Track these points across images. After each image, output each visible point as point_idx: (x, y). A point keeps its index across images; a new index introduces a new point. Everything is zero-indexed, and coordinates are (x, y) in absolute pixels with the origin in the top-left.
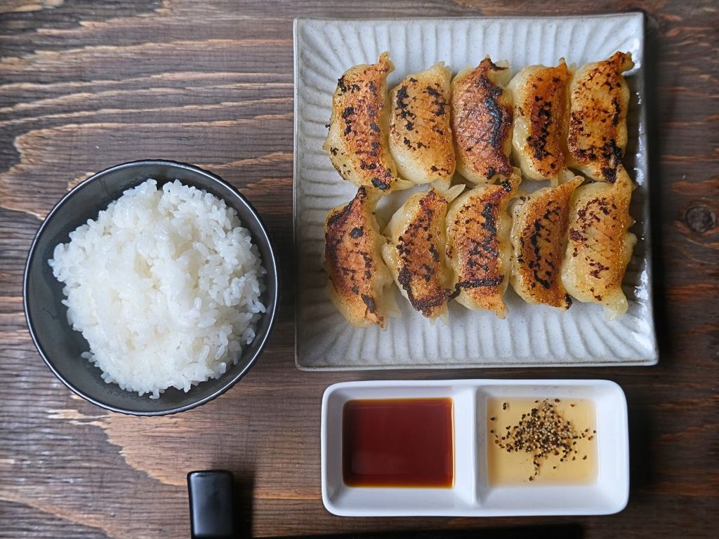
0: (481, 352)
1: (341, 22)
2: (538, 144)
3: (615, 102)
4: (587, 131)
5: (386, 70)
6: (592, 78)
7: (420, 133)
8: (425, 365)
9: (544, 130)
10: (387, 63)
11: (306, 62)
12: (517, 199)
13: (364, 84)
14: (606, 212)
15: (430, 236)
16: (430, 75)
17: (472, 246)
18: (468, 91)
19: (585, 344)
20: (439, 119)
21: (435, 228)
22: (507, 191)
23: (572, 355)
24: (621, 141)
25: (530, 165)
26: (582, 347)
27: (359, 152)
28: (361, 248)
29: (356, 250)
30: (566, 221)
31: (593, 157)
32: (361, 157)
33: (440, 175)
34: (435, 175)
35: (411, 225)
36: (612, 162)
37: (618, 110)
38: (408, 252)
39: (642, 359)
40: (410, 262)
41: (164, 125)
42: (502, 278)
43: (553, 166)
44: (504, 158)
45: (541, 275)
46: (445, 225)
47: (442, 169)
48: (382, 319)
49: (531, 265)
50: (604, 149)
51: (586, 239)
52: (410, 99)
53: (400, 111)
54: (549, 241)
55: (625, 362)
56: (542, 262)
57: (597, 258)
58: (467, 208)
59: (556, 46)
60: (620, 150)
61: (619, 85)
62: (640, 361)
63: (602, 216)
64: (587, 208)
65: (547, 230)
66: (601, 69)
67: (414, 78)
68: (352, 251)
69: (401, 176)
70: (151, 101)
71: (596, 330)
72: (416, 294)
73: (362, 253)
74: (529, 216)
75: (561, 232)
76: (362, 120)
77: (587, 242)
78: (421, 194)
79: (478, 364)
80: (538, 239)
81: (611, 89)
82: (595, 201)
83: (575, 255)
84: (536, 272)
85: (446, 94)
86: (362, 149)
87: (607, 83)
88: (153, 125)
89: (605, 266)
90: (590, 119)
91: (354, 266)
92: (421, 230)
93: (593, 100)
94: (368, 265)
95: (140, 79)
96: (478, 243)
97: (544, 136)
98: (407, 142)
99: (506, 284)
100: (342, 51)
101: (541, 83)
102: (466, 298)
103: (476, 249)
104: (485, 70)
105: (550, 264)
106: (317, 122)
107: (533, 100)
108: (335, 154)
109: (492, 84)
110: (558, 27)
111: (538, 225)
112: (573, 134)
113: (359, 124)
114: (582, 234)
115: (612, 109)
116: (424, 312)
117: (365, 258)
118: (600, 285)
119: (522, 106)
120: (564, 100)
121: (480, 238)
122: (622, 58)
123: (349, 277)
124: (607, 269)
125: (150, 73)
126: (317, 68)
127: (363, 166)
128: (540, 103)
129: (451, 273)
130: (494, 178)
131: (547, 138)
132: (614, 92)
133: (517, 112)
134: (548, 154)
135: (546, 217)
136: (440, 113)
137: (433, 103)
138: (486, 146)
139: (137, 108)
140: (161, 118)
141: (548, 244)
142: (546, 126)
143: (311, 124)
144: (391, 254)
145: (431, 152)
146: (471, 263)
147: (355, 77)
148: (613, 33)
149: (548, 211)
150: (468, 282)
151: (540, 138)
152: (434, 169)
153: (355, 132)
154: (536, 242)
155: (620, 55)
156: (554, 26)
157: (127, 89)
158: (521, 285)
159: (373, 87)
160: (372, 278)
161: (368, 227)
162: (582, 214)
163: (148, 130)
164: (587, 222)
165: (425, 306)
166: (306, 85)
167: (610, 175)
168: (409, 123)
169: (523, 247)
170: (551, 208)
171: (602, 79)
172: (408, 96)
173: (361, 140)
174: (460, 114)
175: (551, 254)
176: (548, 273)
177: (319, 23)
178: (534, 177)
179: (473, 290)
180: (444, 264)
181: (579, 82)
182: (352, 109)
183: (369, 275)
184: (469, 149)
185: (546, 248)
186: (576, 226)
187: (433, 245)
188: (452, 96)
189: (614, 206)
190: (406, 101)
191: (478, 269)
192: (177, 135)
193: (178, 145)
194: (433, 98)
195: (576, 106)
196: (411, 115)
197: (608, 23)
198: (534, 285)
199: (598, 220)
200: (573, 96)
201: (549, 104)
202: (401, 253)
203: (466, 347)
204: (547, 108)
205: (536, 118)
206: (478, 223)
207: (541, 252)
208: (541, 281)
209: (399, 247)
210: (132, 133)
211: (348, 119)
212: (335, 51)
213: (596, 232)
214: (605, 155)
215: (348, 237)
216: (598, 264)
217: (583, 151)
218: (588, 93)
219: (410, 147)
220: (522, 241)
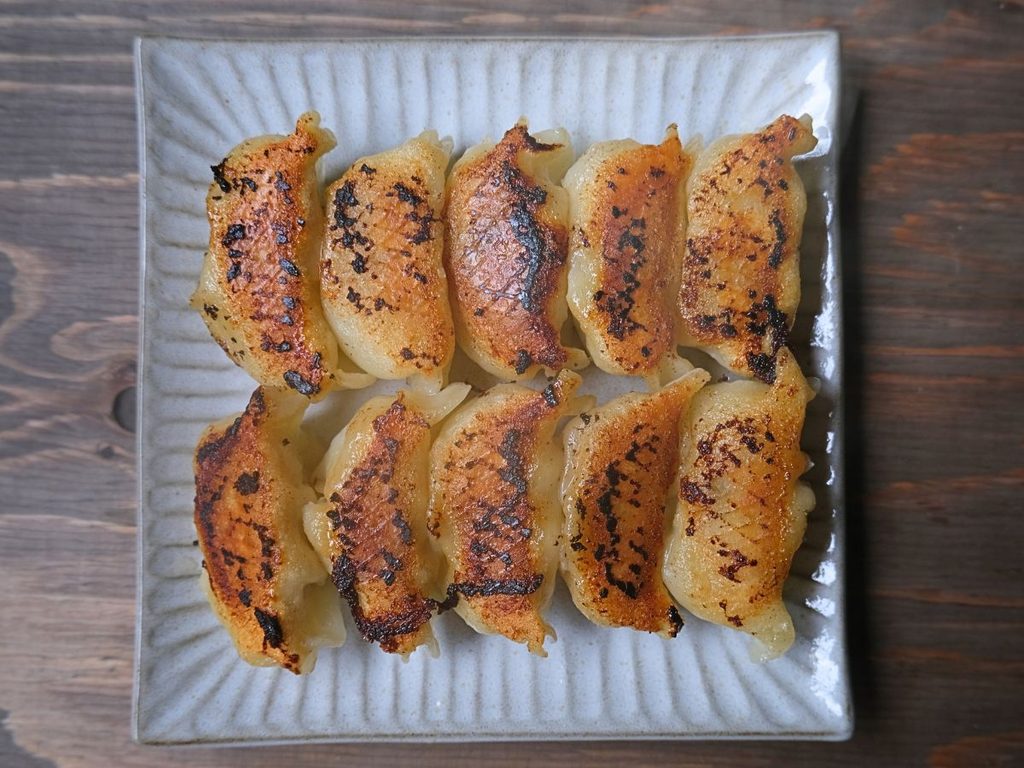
0: (506, 707)
1: (232, 46)
2: (616, 307)
3: (776, 219)
4: (717, 277)
5: (310, 150)
6: (729, 170)
7: (382, 278)
8: (394, 736)
9: (631, 278)
10: (311, 137)
11: (164, 130)
13: (266, 176)
14: (753, 447)
15: (395, 494)
17: (479, 515)
18: (478, 193)
19: (711, 692)
20: (418, 250)
22: (551, 405)
23: (685, 718)
24: (788, 297)
26: (703, 699)
27: (258, 317)
28: (255, 515)
29: (246, 518)
30: (673, 462)
31: (730, 332)
32: (264, 325)
33: (418, 365)
34: (410, 367)
35: (355, 471)
36: (768, 340)
37: (782, 235)
38: (351, 525)
39: (819, 729)
40: (354, 545)
42: (538, 581)
43: (646, 351)
44: (549, 332)
45: (621, 572)
46: (426, 469)
47: (424, 355)
48: (295, 659)
49: (599, 556)
50: (753, 316)
51: (713, 501)
52: (360, 208)
53: (340, 232)
54: (637, 505)
55: (786, 734)
56: (623, 547)
57: (736, 542)
58: (471, 437)
59: (665, 95)
60: (784, 316)
61: (783, 185)
62: (816, 734)
63: (745, 455)
64: (715, 437)
65: (632, 482)
66: (749, 151)
67: (370, 164)
68: (239, 520)
71: (733, 663)
72: (367, 608)
73: (256, 527)
74: (595, 454)
75: (661, 483)
77: (713, 507)
79: (498, 735)
80: (615, 501)
81: (768, 192)
82: (730, 424)
83: (690, 532)
84: (609, 567)
85: (434, 200)
86: (264, 310)
87: (761, 181)
89: (751, 558)
90: (724, 255)
91: (243, 550)
92: (375, 481)
93: (731, 215)
94: (267, 552)
96: (492, 510)
97: (630, 290)
98: (354, 296)
100: (242, 106)
101: (624, 179)
102: (471, 610)
103: (487, 519)
104: (514, 150)
105: (638, 550)
106: (188, 247)
107: (609, 215)
108: (214, 316)
109: (528, 181)
110: (668, 60)
111: (614, 474)
112: (689, 284)
113: (255, 259)
114: (705, 490)
115: (769, 234)
116: (383, 645)
117: (262, 537)
118: (739, 594)
119: (585, 226)
120: (672, 210)
121: (495, 499)
123: (235, 570)
124: (754, 563)
127: (269, 345)
128: (622, 220)
131: (635, 295)
132: (773, 199)
133: (576, 238)
134: (637, 326)
135: (630, 457)
136: (422, 237)
137: (407, 216)
138: (514, 309)
141: (635, 510)
142: (634, 268)
145: (402, 318)
146: (478, 548)
147: (246, 161)
148: (779, 72)
149: (636, 446)
150: (472, 586)
151: (622, 294)
152: (408, 354)
153: (250, 277)
154: (611, 507)
155: (789, 123)
156: (661, 58)
160: (275, 579)
161: (269, 472)
162: (706, 448)
164: (716, 466)
167: (762, 368)
168: (359, 257)
169: (583, 518)
170: (641, 439)
171: (749, 172)
172: (356, 203)
173: (262, 292)
174: (464, 238)
175: (640, 530)
176: (635, 568)
177: (187, 48)
179: (481, 601)
180: (426, 547)
181: (703, 178)
182: (242, 228)
183: (269, 572)
184: (481, 312)
185: (630, 518)
186: (692, 470)
187: (400, 512)
188: (447, 202)
189: (769, 436)
190: (352, 213)
191: (491, 560)
194: (408, 207)
195: (698, 228)
196: (362, 241)
197: (766, 54)
198: (605, 594)
199: (738, 462)
200: (692, 206)
201: (642, 224)
202: (336, 526)
203: (478, 696)
204: (637, 232)
205: (614, 252)
206: (492, 467)
207: (620, 527)
208: (620, 585)
209: (332, 514)
211: (235, 247)
212: (225, 103)
213: (733, 487)
214: (753, 328)
215: (232, 491)
216: (737, 552)
217: (710, 319)
218: (721, 201)
219: (360, 307)
220: (581, 507)
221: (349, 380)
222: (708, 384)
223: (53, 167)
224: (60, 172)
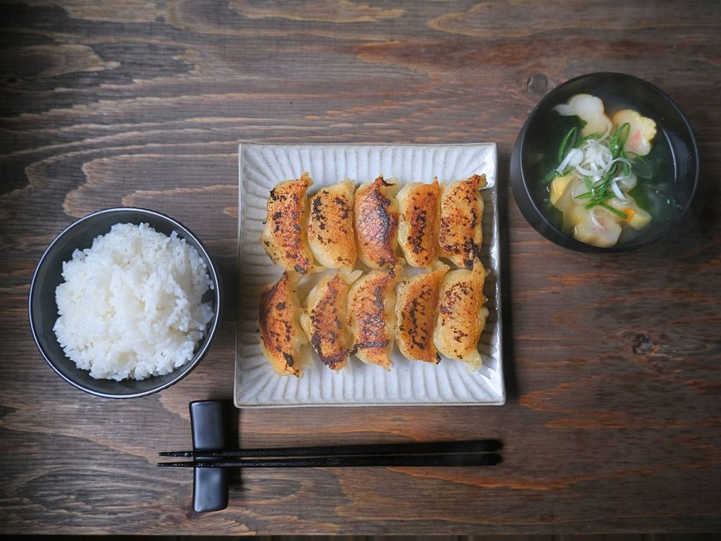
0: (375, 393)
1: (274, 147)
2: (416, 241)
3: (473, 211)
4: (452, 232)
5: (306, 186)
6: (455, 194)
7: (330, 231)
8: (333, 404)
9: (420, 232)
10: (306, 181)
11: (248, 176)
12: (399, 283)
13: (289, 195)
14: (465, 293)
15: (335, 310)
16: (339, 189)
17: (366, 318)
18: (365, 201)
19: (453, 388)
20: (344, 221)
21: (339, 303)
22: (392, 277)
23: (443, 397)
24: (478, 239)
25: (410, 257)
26: (450, 390)
27: (285, 245)
28: (283, 318)
29: (280, 319)
30: (437, 299)
31: (457, 251)
32: (287, 249)
33: (344, 263)
34: (341, 264)
35: (321, 302)
36: (471, 255)
37: (475, 217)
38: (318, 321)
39: (493, 400)
40: (320, 329)
41: (194, 156)
42: (388, 342)
43: (426, 258)
44: (391, 251)
45: (418, 339)
46: (346, 301)
47: (346, 260)
48: (298, 371)
49: (410, 333)
50: (465, 246)
51: (451, 313)
52: (323, 206)
53: (315, 215)
54: (424, 314)
55: (480, 403)
56: (418, 330)
57: (460, 328)
58: (363, 289)
59: (433, 165)
60: (476, 246)
61: (475, 199)
62: (491, 402)
63: (463, 296)
64: (452, 290)
65: (422, 306)
66: (463, 187)
67: (327, 191)
68: (277, 320)
69: (317, 263)
70: (186, 139)
71: (461, 377)
72: (324, 353)
73: (284, 322)
74: (408, 296)
75: (433, 307)
76: (287, 221)
77: (451, 315)
78: (329, 278)
79: (373, 403)
80: (415, 313)
81: (470, 202)
82: (457, 285)
83: (443, 324)
84: (413, 337)
85: (349, 204)
86: (287, 243)
87: (467, 198)
88: (186, 156)
89: (465, 333)
90: (455, 224)
91: (278, 331)
92: (328, 305)
93: (457, 209)
94: (288, 331)
95: (178, 122)
96: (371, 316)
97: (421, 236)
98: (320, 238)
99: (391, 345)
100: (276, 167)
101: (418, 196)
102: (362, 355)
103: (369, 319)
104: (378, 186)
105: (424, 331)
106: (256, 220)
107: (413, 209)
108: (268, 245)
109: (383, 197)
110: (434, 152)
111: (415, 303)
112: (442, 234)
113: (285, 225)
114: (448, 309)
115: (470, 216)
116: (330, 366)
117: (286, 326)
118: (461, 347)
119: (404, 213)
120: (435, 208)
121: (371, 312)
122: (478, 179)
123: (275, 339)
124: (466, 335)
125: (184, 117)
126: (256, 179)
127: (288, 256)
128: (418, 211)
129: (352, 336)
130: (385, 266)
131: (422, 238)
132: (472, 204)
133: (401, 217)
134: (423, 249)
135: (421, 296)
136: (345, 217)
137: (339, 209)
138: (378, 243)
139: (174, 143)
140: (193, 151)
141: (423, 316)
142: (422, 228)
143: (251, 221)
144: (306, 321)
145: (338, 246)
146: (365, 330)
147: (282, 190)
148: (475, 157)
149: (423, 293)
150: (363, 344)
151: (418, 238)
152: (340, 259)
153: (282, 231)
154: (414, 315)
155: (477, 177)
156: (432, 151)
157: (167, 129)
158: (403, 345)
159: (296, 198)
160: (291, 341)
161: (289, 302)
162: (449, 294)
163: (183, 160)
165: (332, 362)
166: (248, 192)
167: (469, 264)
168: (322, 224)
169: (404, 319)
170: (425, 290)
171: (463, 195)
172: (321, 204)
173: (287, 236)
174: (360, 217)
175: (425, 324)
176: (423, 338)
177: (258, 147)
178: (413, 265)
179: (367, 350)
180: (346, 330)
181: (447, 196)
182: (280, 213)
183: (289, 338)
184: (366, 244)
185: (421, 319)
186: (444, 302)
187: (337, 317)
188: (354, 204)
189: (471, 288)
190: (320, 208)
191: (370, 335)
192: (205, 163)
193: (205, 170)
194: (340, 206)
195: (445, 213)
196: (323, 218)
197: (471, 150)
198: (412, 347)
199: (460, 299)
200: (443, 206)
201: (425, 212)
202: (313, 322)
203: (364, 390)
204: (423, 215)
205: (415, 223)
206: (371, 300)
207: (418, 322)
208: (418, 344)
209: (312, 318)
210: (170, 161)
211: (277, 220)
212: (270, 167)
213: (459, 307)
214: (465, 250)
215: (275, 309)
216: (460, 331)
217: (450, 247)
218: (452, 204)
219: (322, 242)
220: (403, 315)
221: (317, 269)
222: (449, 270)
223: (176, 186)
224: (178, 187)
